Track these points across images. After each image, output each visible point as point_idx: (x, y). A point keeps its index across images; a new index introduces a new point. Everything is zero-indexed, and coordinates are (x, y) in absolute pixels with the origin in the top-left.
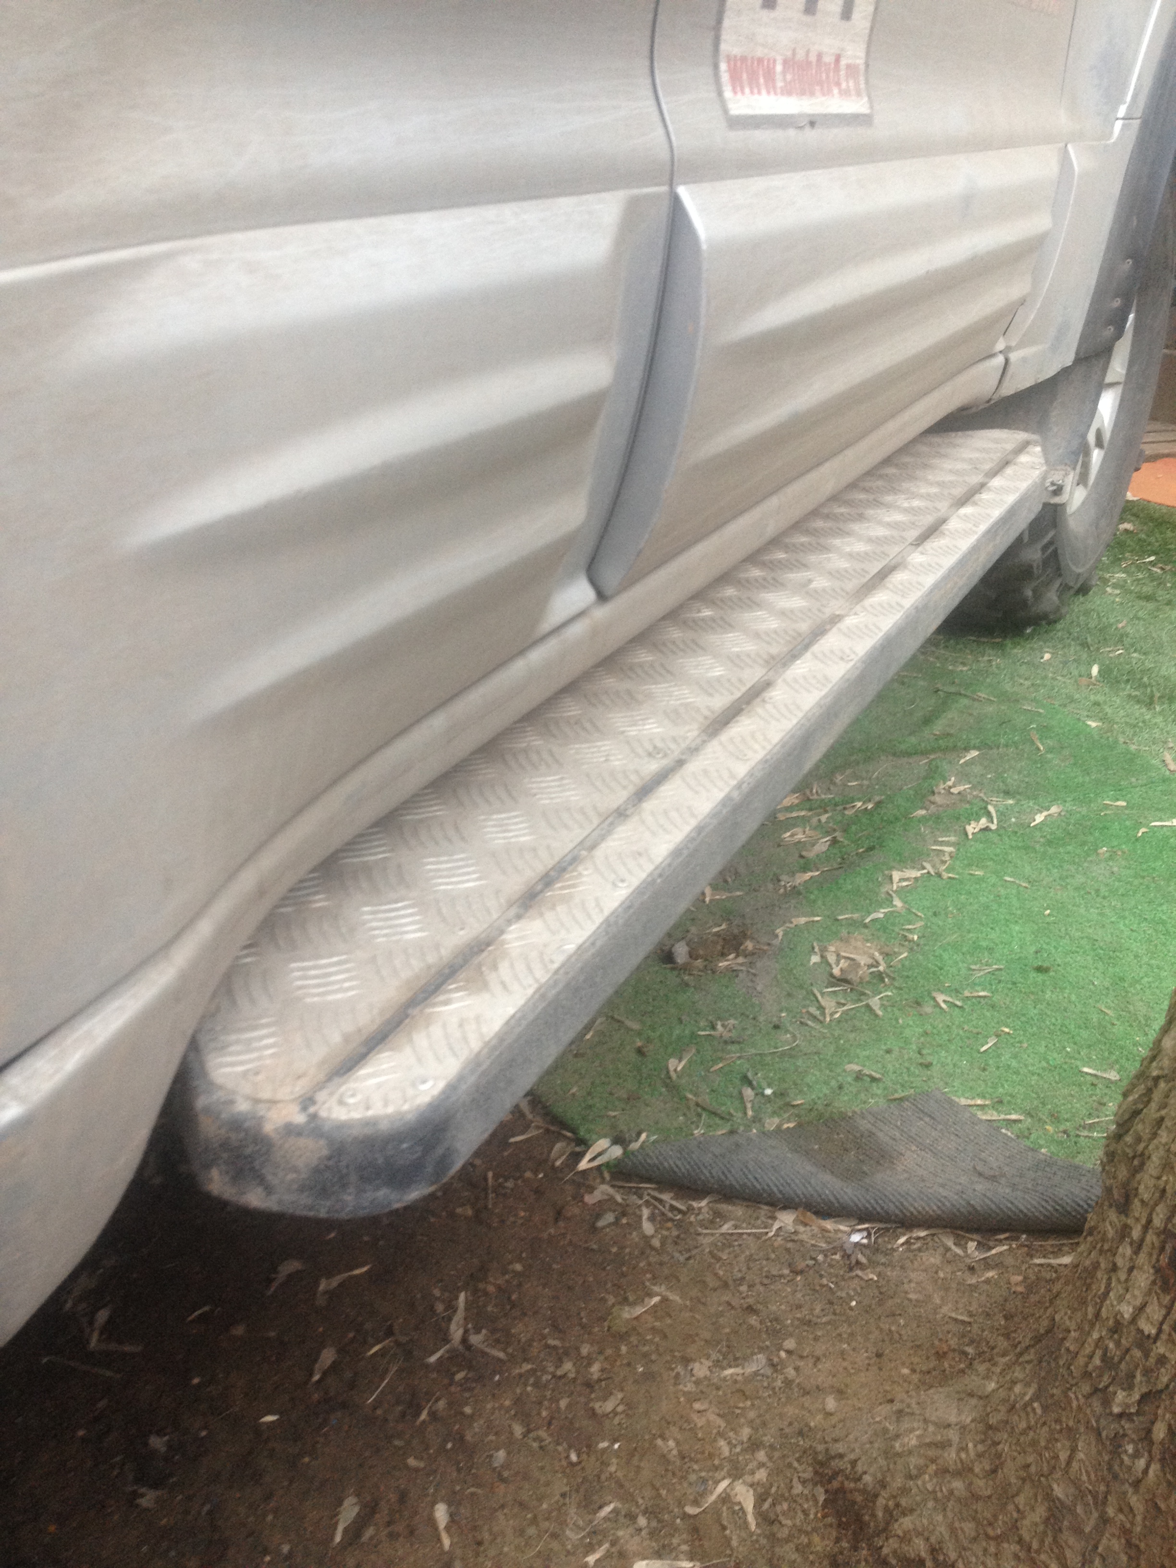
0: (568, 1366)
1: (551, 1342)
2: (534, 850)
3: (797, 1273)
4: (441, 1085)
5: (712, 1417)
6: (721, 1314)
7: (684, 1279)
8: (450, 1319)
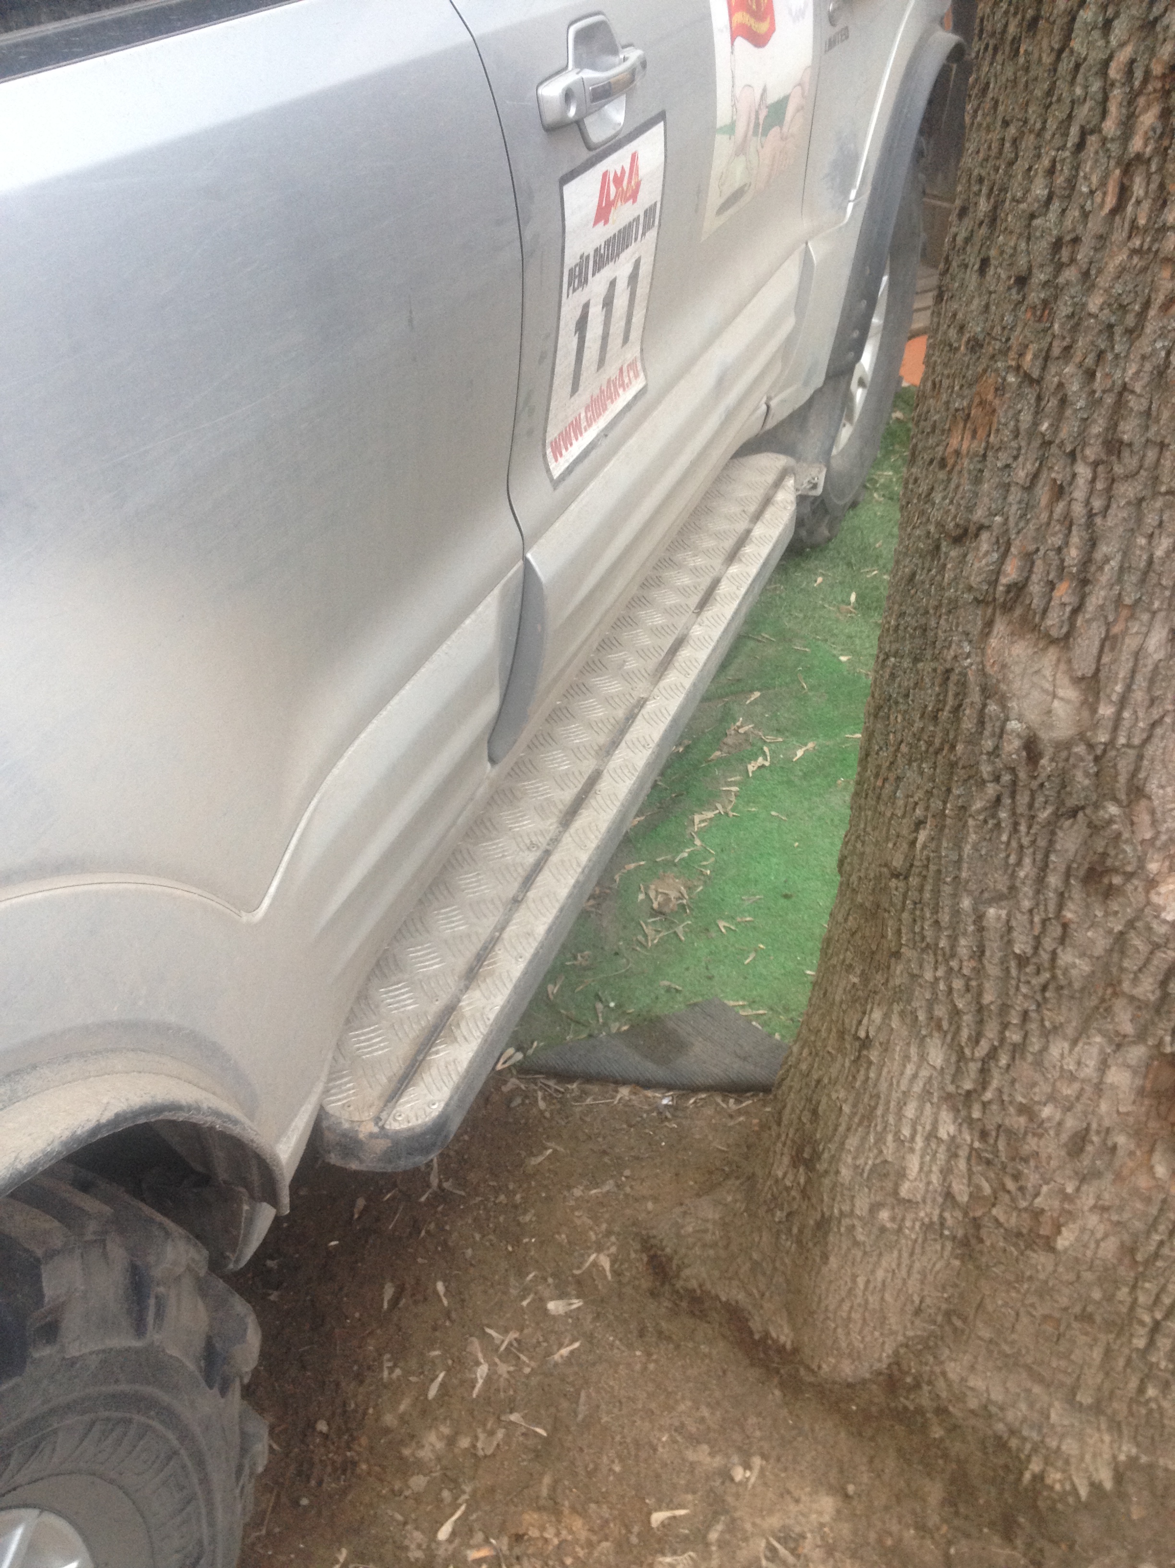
0: (502, 1198)
1: (491, 1183)
2: (469, 936)
3: (630, 1126)
4: (442, 1105)
5: (585, 1219)
6: (587, 1157)
7: (565, 1136)
8: (429, 1174)
